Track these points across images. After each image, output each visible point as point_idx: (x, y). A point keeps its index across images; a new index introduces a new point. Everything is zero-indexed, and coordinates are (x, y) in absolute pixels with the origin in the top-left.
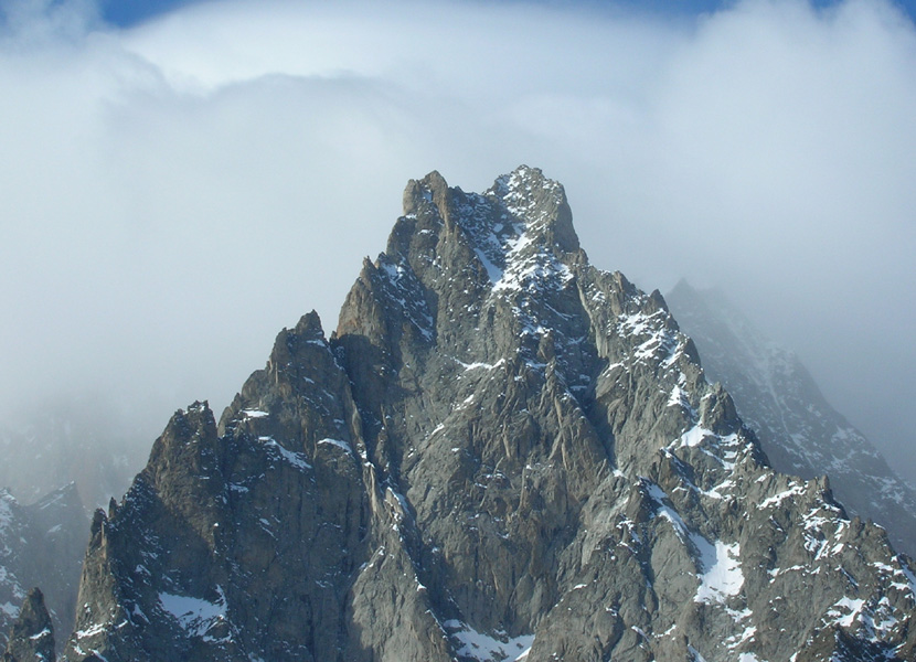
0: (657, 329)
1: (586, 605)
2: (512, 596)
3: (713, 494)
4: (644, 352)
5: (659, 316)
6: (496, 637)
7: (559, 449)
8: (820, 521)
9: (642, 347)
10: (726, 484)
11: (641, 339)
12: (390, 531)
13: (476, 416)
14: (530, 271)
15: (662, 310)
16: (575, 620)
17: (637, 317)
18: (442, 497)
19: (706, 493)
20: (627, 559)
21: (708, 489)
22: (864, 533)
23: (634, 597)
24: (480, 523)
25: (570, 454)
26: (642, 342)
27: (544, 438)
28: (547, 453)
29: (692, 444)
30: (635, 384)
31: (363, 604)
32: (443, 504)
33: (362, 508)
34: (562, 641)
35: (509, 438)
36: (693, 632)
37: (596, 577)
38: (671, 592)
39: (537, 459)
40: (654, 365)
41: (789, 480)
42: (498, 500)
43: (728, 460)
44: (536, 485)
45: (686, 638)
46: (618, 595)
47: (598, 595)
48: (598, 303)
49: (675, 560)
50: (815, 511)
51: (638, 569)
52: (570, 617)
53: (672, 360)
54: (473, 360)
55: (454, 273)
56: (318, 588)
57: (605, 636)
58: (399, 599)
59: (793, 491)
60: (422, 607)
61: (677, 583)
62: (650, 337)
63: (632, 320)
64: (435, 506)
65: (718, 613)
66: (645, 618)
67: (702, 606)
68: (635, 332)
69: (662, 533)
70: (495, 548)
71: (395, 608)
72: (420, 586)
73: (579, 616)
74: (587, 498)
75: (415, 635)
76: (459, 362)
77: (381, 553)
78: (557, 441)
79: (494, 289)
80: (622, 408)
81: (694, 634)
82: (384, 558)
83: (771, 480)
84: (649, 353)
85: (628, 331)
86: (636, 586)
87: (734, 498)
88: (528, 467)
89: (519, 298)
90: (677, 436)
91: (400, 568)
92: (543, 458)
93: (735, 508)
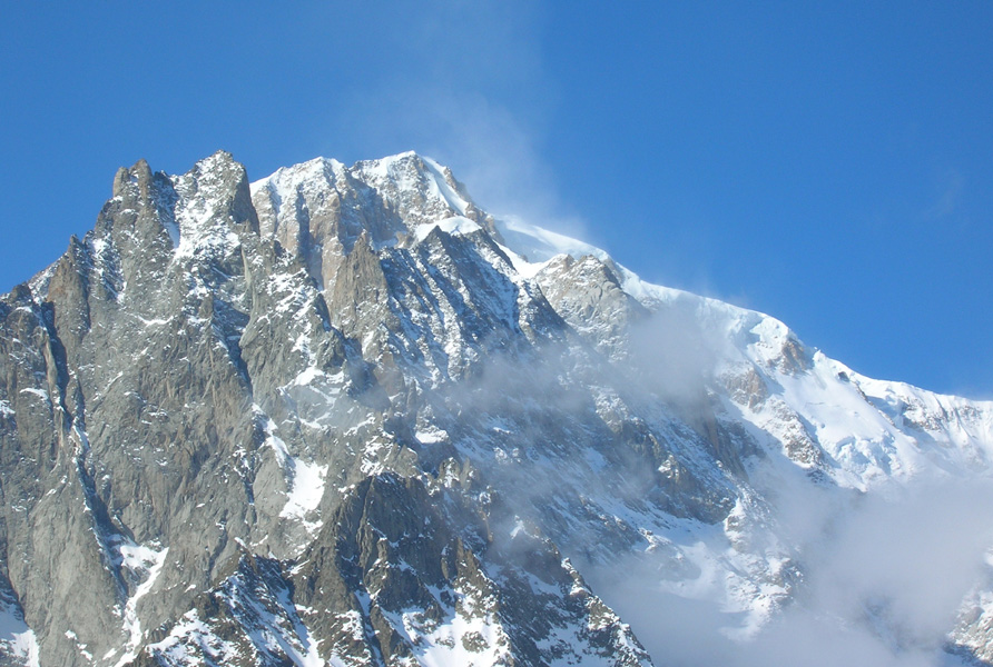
0: (297, 286)
1: (202, 521)
2: (166, 513)
3: (315, 425)
4: (283, 306)
5: (300, 275)
6: (152, 548)
7: (210, 390)
8: (377, 446)
9: (283, 302)
10: (326, 415)
11: (283, 295)
12: (71, 462)
13: (145, 365)
14: (204, 242)
15: (303, 270)
16: (194, 533)
17: (284, 276)
18: (113, 433)
19: (309, 424)
20: (235, 482)
21: (311, 420)
22: (399, 456)
23: (239, 513)
24: (144, 453)
25: (219, 393)
26: (283, 297)
27: (198, 381)
28: (201, 394)
29: (303, 383)
30: (273, 332)
31: (46, 524)
32: (115, 440)
33: (53, 445)
34: (183, 551)
35: (171, 382)
36: (274, 542)
37: (212, 497)
38: (266, 509)
39: (193, 398)
40: (288, 316)
41: (368, 412)
42: (159, 434)
43: (332, 395)
44: (190, 421)
45: (268, 547)
46: (226, 512)
47: (212, 512)
48: (256, 266)
49: (273, 482)
50: (375, 438)
51: (243, 490)
52: (190, 531)
53: (302, 313)
54: (153, 317)
55: (146, 245)
56: (13, 512)
57: (212, 546)
58: (70, 520)
59: (368, 422)
60: (86, 525)
61: (273, 501)
62: (290, 293)
63: (279, 279)
64: (108, 441)
65: (296, 524)
66: (245, 530)
67: (284, 520)
68: (279, 290)
69: (267, 459)
70: (153, 474)
71: (67, 527)
72: (87, 509)
73: (197, 531)
74: (232, 429)
75: (78, 548)
76: (141, 319)
77: (63, 481)
78: (209, 383)
79: (176, 257)
80: (263, 354)
81: (275, 543)
82: (65, 485)
83: (356, 411)
84: (286, 307)
85: (274, 289)
86: (240, 504)
87: (329, 427)
88: (186, 405)
89: (191, 263)
90: (294, 377)
91: (74, 493)
92: (198, 397)
93: (329, 435)
